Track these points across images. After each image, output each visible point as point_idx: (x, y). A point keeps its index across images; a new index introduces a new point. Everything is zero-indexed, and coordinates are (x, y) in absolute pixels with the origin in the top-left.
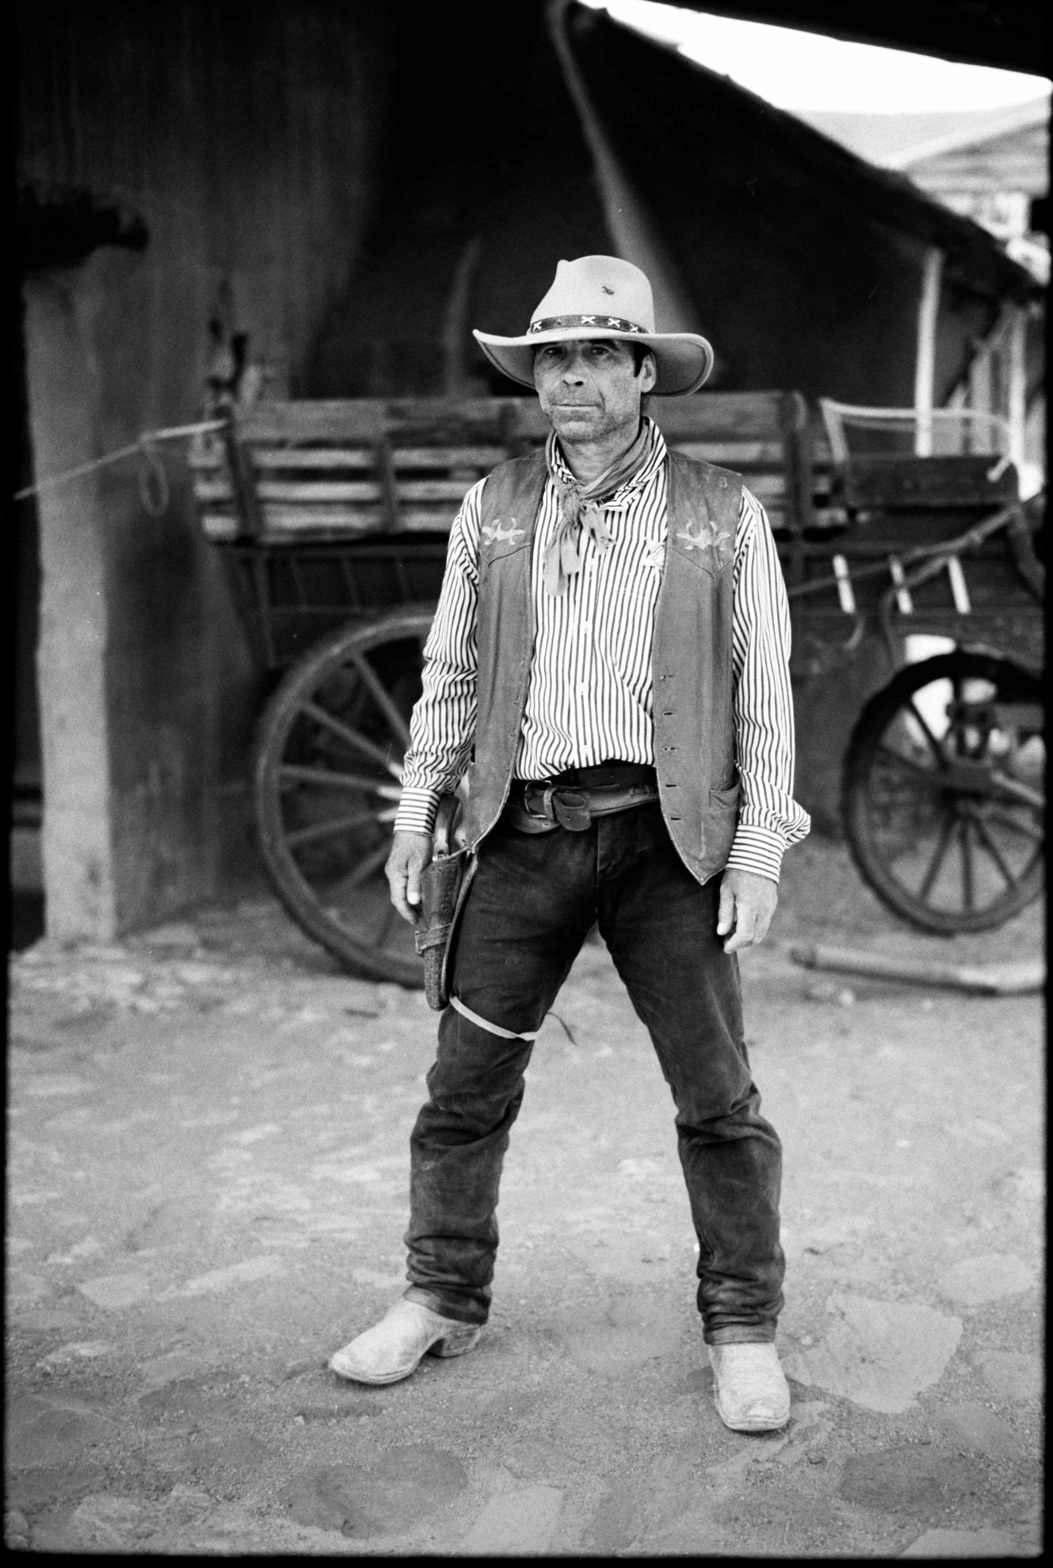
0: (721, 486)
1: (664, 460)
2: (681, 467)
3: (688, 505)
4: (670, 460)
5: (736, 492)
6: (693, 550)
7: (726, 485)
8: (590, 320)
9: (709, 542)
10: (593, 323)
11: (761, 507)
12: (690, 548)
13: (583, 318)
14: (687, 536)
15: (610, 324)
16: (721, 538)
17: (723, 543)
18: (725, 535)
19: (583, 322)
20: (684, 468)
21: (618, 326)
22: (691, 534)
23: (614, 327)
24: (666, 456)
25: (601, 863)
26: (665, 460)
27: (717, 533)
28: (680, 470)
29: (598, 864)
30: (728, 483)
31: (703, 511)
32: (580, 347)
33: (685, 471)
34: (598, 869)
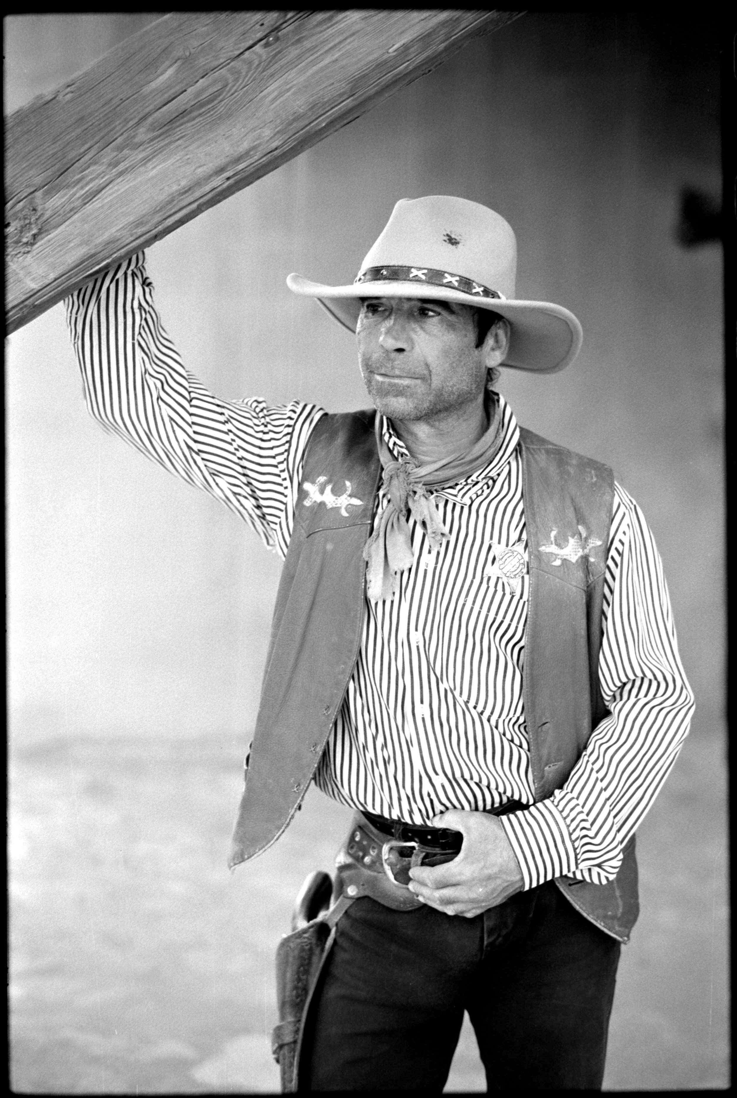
0: (588, 479)
1: (515, 450)
2: (538, 459)
3: (550, 508)
4: (524, 448)
5: (608, 489)
6: (562, 564)
7: (595, 479)
8: (420, 273)
9: (580, 553)
10: (423, 277)
11: (634, 502)
12: (558, 563)
13: (413, 270)
14: (553, 549)
15: (445, 281)
16: (591, 545)
17: (593, 553)
18: (596, 542)
19: (411, 275)
20: (542, 458)
21: (456, 284)
22: (558, 545)
23: (449, 286)
24: (519, 444)
25: (489, 937)
26: (518, 450)
27: (586, 539)
28: (536, 462)
29: (485, 938)
30: (596, 476)
31: (570, 514)
32: (406, 306)
33: (543, 464)
34: (485, 943)
